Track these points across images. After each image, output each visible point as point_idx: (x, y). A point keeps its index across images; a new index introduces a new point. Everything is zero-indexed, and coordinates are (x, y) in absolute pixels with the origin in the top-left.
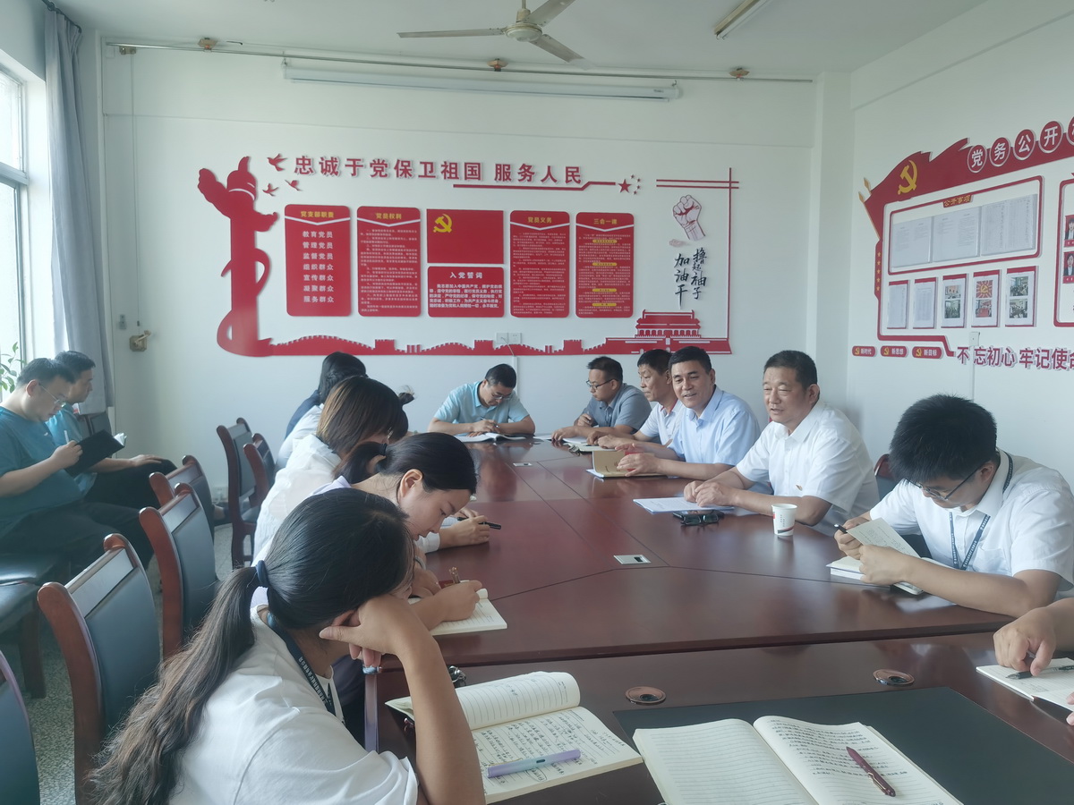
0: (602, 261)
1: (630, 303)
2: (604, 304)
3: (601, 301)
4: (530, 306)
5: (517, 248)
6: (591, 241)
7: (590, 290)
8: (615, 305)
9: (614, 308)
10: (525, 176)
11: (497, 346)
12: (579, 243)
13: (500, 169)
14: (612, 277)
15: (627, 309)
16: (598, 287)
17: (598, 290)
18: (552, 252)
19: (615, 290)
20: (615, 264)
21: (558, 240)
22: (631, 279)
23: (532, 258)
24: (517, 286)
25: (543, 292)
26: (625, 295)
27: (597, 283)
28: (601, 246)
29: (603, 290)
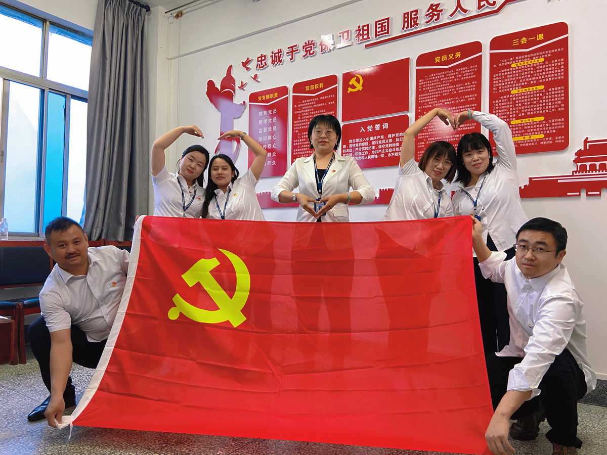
0: (523, 87)
1: (564, 132)
2: (527, 138)
3: (522, 135)
5: (423, 92)
6: (509, 66)
8: (542, 136)
9: (541, 140)
10: (432, 17)
12: (493, 71)
13: (408, 17)
14: (538, 103)
15: (559, 139)
16: (517, 118)
17: (519, 121)
18: (460, 88)
19: (542, 118)
20: (542, 87)
21: (468, 73)
22: (566, 101)
23: (438, 99)
25: (450, 134)
26: (557, 123)
27: (517, 114)
28: (523, 69)
29: (525, 121)
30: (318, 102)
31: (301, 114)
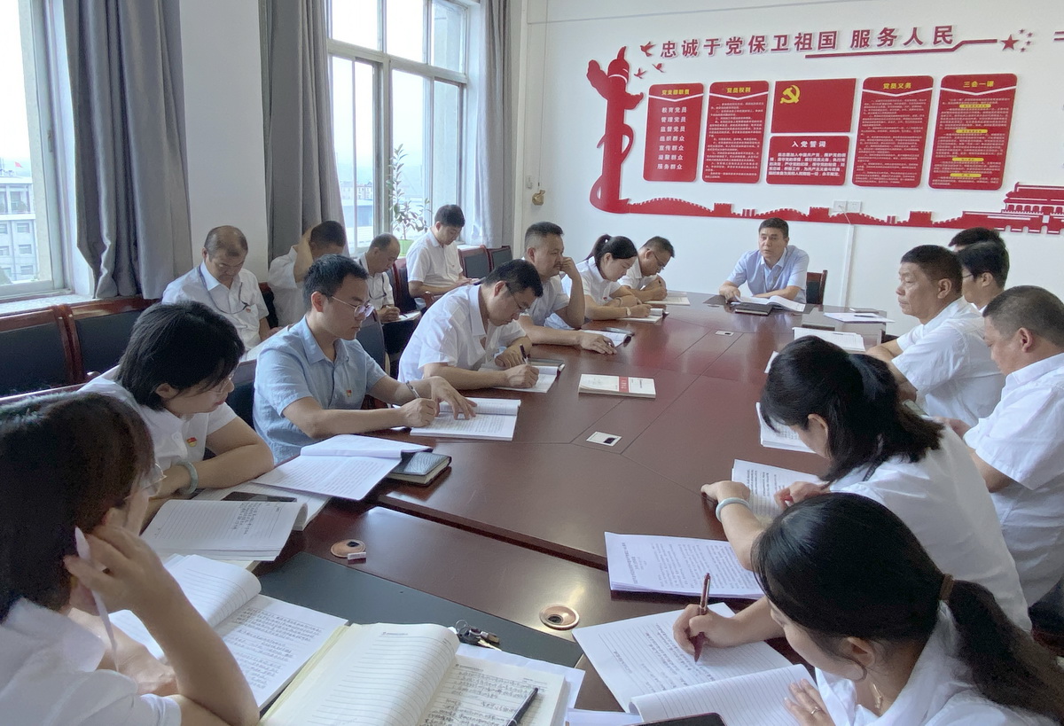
0: (968, 128)
1: (999, 174)
2: (966, 175)
3: (961, 171)
4: (875, 175)
5: (867, 116)
6: (957, 106)
7: (950, 159)
8: (979, 175)
9: (977, 179)
10: (885, 41)
11: (832, 214)
12: (941, 108)
13: (858, 36)
14: (980, 145)
15: (994, 181)
16: (959, 156)
17: (960, 159)
18: (907, 119)
19: (982, 159)
20: (985, 131)
21: (917, 105)
22: (1005, 147)
23: (883, 125)
24: (863, 155)
25: (892, 161)
26: (994, 166)
27: (959, 152)
28: (970, 111)
29: (966, 159)
30: (741, 108)
31: (719, 117)
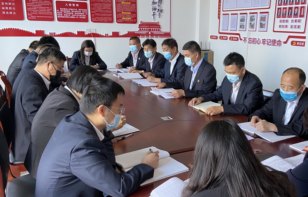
0: (125, 2)
1: (136, 18)
2: (127, 18)
3: (125, 17)
4: (98, 18)
7: (121, 13)
8: (131, 19)
9: (130, 20)
11: (86, 33)
14: (129, 8)
15: (135, 20)
17: (124, 13)
19: (130, 13)
20: (130, 3)
22: (136, 9)
24: (93, 10)
25: (103, 13)
26: (134, 15)
27: (124, 10)
29: (126, 13)
